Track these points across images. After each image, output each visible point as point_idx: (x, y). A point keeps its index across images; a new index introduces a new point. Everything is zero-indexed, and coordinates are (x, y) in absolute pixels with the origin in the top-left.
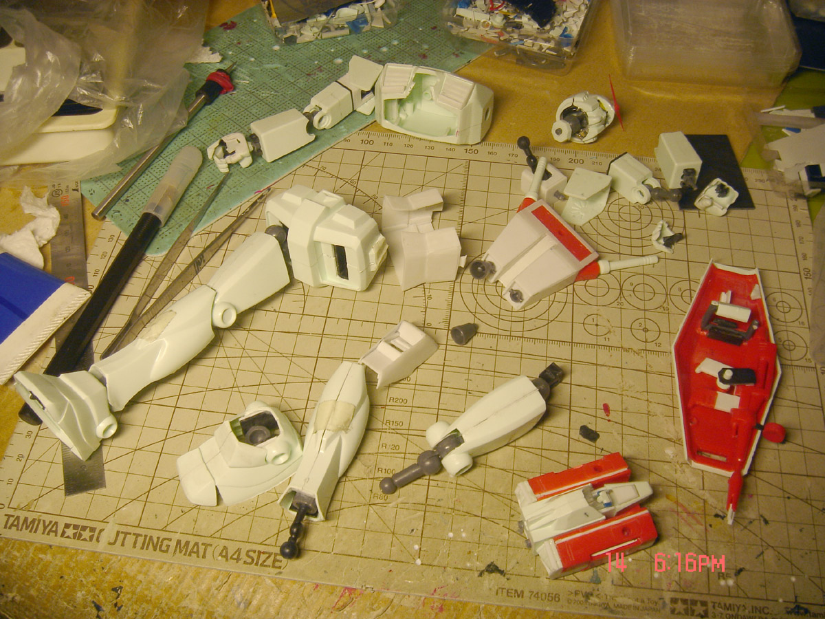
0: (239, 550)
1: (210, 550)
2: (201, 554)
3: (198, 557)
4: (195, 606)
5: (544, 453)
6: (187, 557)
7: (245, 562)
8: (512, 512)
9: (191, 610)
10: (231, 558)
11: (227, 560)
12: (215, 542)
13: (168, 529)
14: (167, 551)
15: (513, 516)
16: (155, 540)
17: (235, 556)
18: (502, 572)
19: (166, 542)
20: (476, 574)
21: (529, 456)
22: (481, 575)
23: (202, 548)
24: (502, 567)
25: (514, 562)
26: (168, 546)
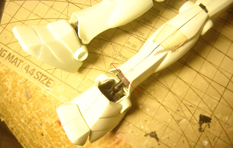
0: (34, 70)
1: (22, 64)
2: (17, 64)
3: (15, 65)
5: (212, 83)
6: (10, 63)
7: (34, 77)
8: (179, 109)
10: (29, 72)
11: (27, 72)
12: (26, 61)
13: (8, 46)
14: (3, 57)
15: (178, 111)
17: (31, 72)
18: (157, 139)
19: (4, 52)
20: (144, 134)
21: (203, 81)
22: (146, 135)
23: (18, 61)
24: (158, 137)
25: (167, 136)
26: (5, 54)
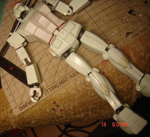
0: (73, 73)
1: (67, 78)
2: (66, 81)
3: (66, 82)
4: (74, 92)
5: (117, 3)
6: (64, 84)
7: (77, 75)
8: (121, 20)
9: (74, 93)
10: (73, 76)
11: (73, 77)
12: (67, 76)
13: (55, 82)
14: (59, 86)
15: (122, 20)
16: (54, 86)
17: (74, 75)
18: (131, 33)
19: (57, 85)
20: (126, 37)
21: (114, 6)
22: (127, 37)
23: (65, 80)
25: (131, 29)
26: (58, 85)
